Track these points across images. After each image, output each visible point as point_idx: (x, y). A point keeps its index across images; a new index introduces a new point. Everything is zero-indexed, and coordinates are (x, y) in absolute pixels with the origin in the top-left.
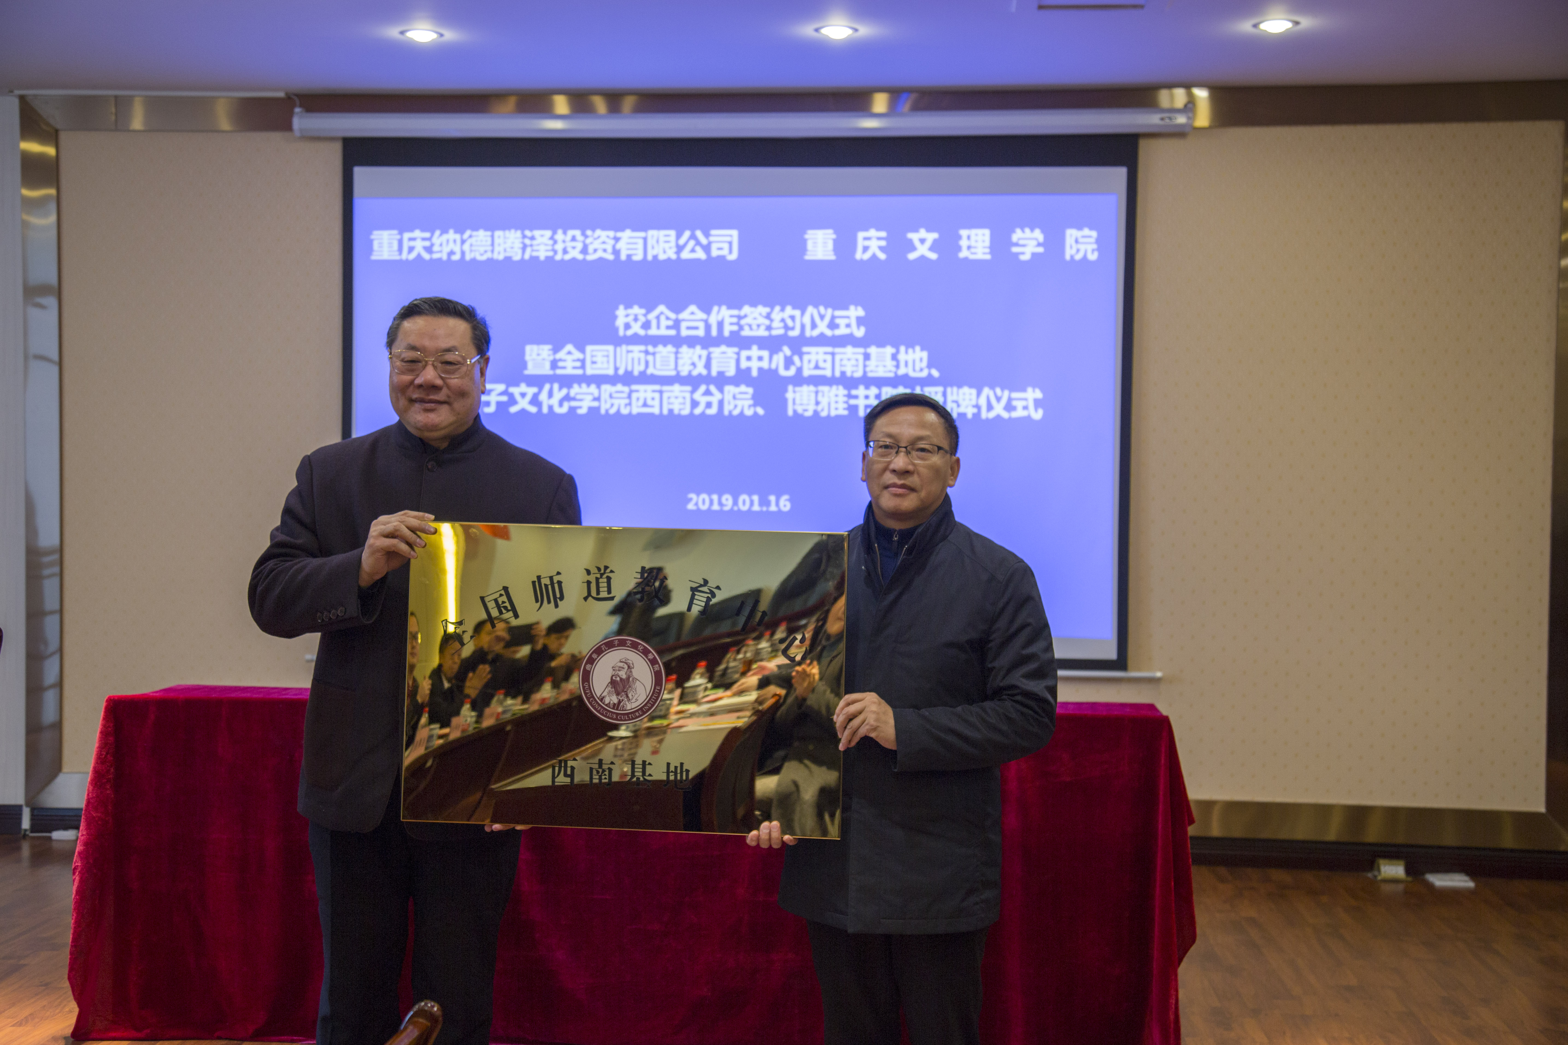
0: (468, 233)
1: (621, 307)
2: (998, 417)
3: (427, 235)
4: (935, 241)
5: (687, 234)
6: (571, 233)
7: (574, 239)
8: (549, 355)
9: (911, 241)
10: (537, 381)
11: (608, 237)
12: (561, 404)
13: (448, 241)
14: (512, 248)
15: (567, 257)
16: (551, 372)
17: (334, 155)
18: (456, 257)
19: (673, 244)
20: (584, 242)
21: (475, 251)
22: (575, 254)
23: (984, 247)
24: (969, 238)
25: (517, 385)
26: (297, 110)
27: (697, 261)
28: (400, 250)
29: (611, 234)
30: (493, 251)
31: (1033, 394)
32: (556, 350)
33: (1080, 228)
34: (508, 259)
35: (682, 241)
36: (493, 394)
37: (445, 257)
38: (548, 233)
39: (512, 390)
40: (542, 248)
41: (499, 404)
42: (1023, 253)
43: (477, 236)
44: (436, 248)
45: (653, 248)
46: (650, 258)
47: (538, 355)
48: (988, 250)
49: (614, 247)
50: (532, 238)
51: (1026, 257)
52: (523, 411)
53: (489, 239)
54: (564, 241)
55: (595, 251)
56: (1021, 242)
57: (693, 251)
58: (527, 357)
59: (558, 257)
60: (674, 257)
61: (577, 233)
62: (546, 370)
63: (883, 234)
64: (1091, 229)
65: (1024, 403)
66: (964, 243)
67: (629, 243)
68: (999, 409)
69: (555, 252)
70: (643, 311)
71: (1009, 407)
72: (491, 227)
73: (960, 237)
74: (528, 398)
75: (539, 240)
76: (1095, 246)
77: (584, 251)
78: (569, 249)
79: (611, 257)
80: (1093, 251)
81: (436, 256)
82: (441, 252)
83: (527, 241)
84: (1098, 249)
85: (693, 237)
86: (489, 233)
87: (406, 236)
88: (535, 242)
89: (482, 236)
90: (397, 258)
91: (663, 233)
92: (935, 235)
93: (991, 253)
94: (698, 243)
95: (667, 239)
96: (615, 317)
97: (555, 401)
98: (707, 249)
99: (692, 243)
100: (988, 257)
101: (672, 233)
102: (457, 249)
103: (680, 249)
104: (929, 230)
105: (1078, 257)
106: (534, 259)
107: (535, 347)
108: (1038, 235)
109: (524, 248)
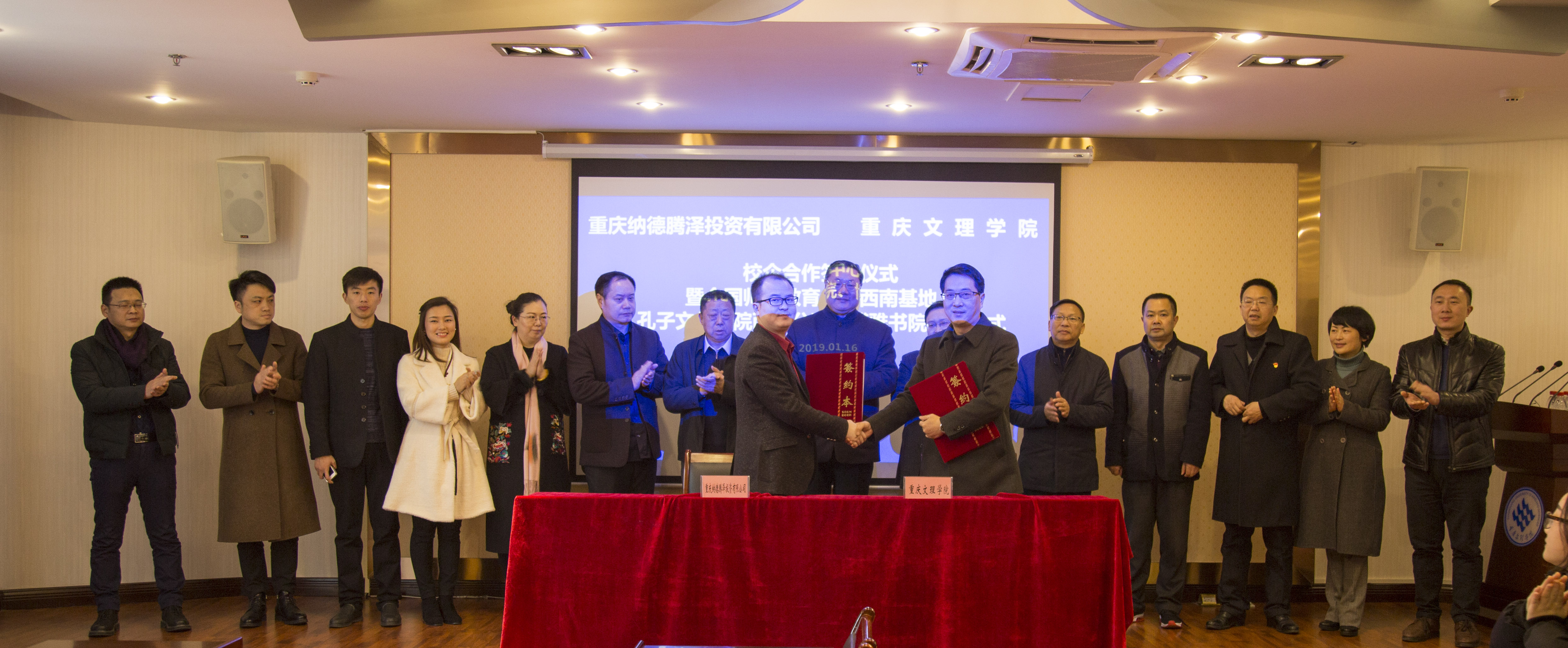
0: (651, 218)
1: (747, 264)
3: (625, 219)
4: (940, 225)
5: (788, 219)
6: (715, 218)
7: (717, 222)
9: (926, 225)
11: (738, 221)
13: (638, 223)
14: (678, 227)
15: (713, 233)
17: (566, 170)
18: (643, 233)
19: (779, 225)
20: (723, 224)
21: (655, 229)
22: (718, 231)
23: (970, 229)
24: (961, 223)
25: (681, 312)
26: (544, 142)
27: (795, 236)
28: (607, 228)
29: (741, 219)
30: (666, 229)
31: (1001, 318)
33: (1027, 219)
34: (676, 234)
35: (785, 224)
36: (666, 318)
37: (636, 233)
38: (701, 218)
39: (677, 315)
40: (697, 227)
41: (669, 324)
42: (993, 233)
43: (656, 220)
44: (629, 228)
45: (767, 228)
46: (765, 234)
47: (695, 294)
48: (972, 231)
49: (742, 227)
50: (691, 221)
51: (995, 236)
53: (664, 222)
54: (711, 223)
55: (731, 229)
56: (992, 227)
57: (792, 230)
58: (687, 296)
59: (707, 233)
60: (780, 233)
61: (719, 218)
63: (909, 221)
64: (1033, 219)
66: (958, 227)
67: (751, 225)
69: (706, 230)
70: (761, 267)
72: (665, 214)
73: (956, 223)
74: (688, 320)
75: (695, 222)
76: (1036, 230)
77: (724, 229)
78: (714, 228)
79: (741, 234)
80: (1035, 232)
81: (629, 232)
82: (633, 229)
83: (688, 223)
84: (1038, 231)
85: (792, 221)
86: (664, 218)
87: (611, 219)
88: (692, 224)
89: (659, 220)
90: (606, 233)
91: (773, 218)
92: (941, 222)
94: (795, 225)
95: (776, 222)
96: (743, 270)
98: (800, 229)
99: (791, 225)
100: (973, 235)
101: (779, 219)
102: (643, 228)
103: (784, 228)
104: (936, 219)
105: (1026, 236)
106: (692, 235)
107: (692, 289)
108: (1002, 222)
109: (686, 227)
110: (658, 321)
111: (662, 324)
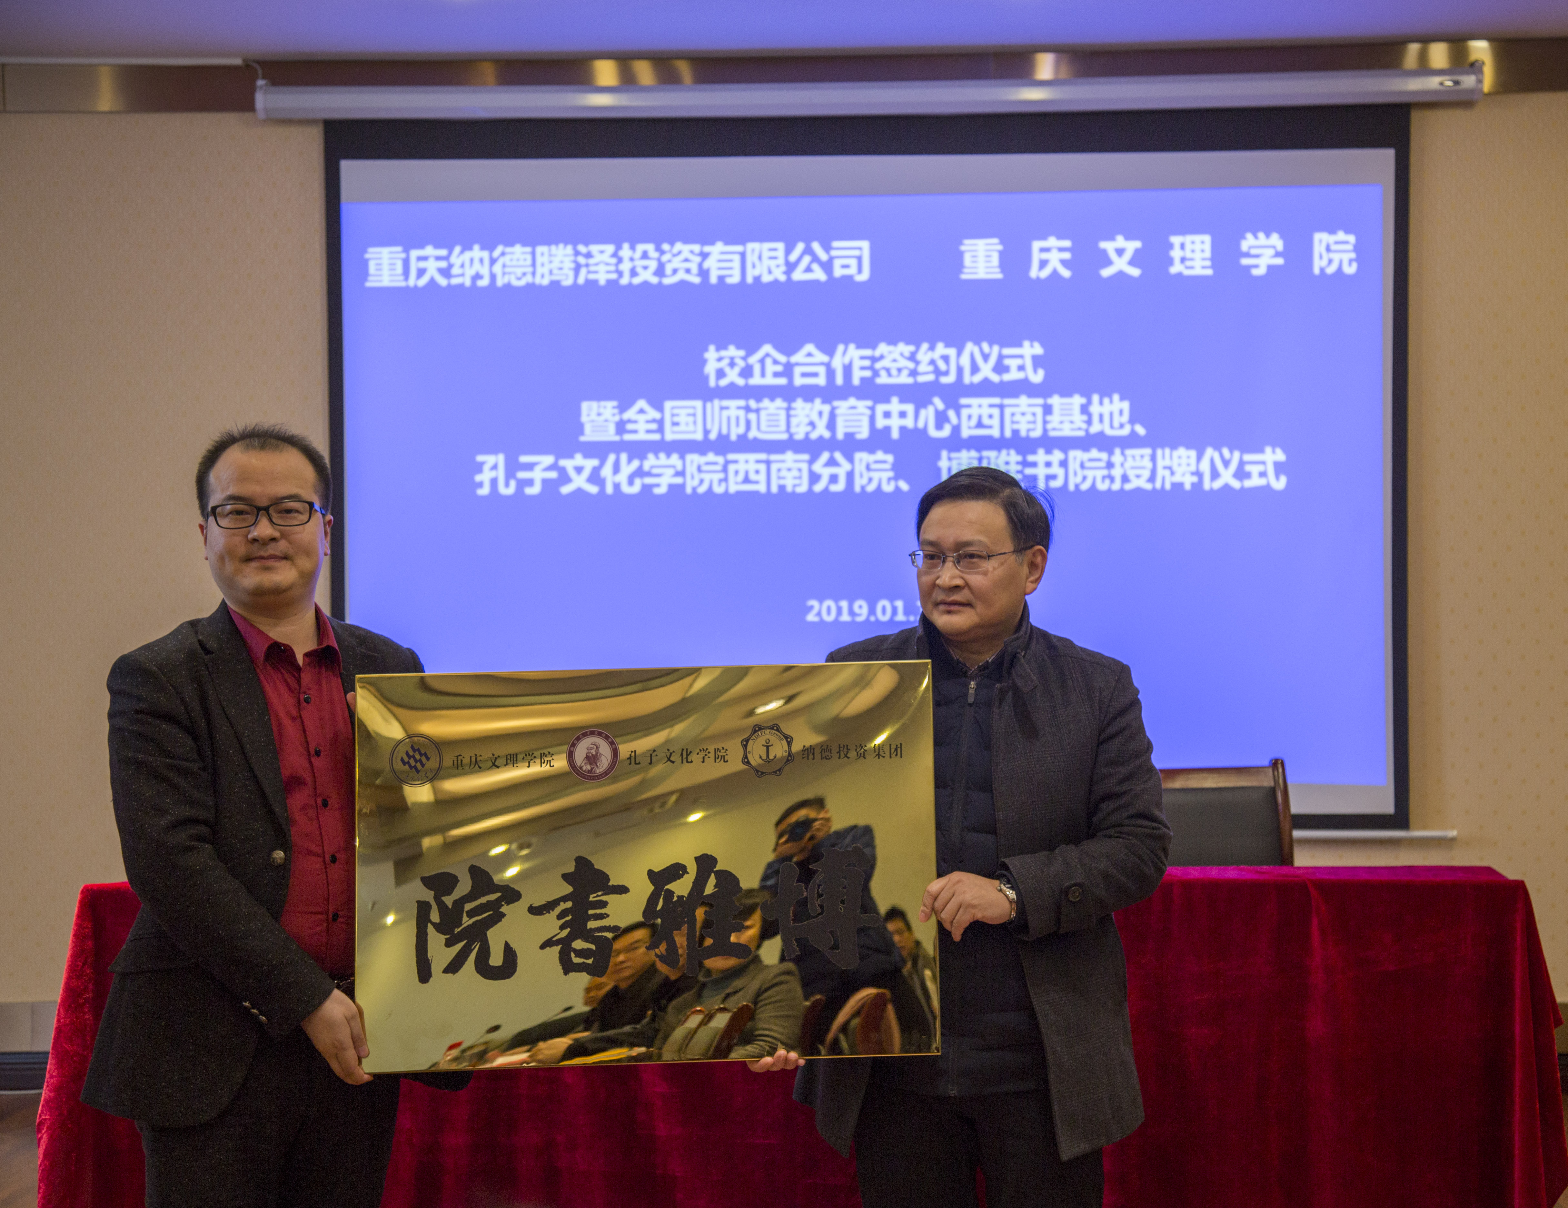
0: (500, 249)
1: (712, 348)
2: (1227, 487)
3: (443, 252)
4: (1137, 251)
5: (800, 247)
6: (641, 248)
7: (645, 256)
8: (614, 415)
9: (1104, 252)
10: (599, 450)
11: (692, 252)
12: (631, 482)
13: (472, 260)
14: (561, 269)
15: (636, 281)
16: (617, 438)
17: (311, 145)
18: (484, 283)
19: (781, 261)
20: (659, 260)
21: (510, 273)
22: (647, 276)
23: (1204, 259)
24: (1182, 246)
25: (571, 456)
26: (260, 83)
27: (815, 283)
28: (406, 273)
29: (697, 248)
30: (534, 274)
31: (1273, 456)
32: (623, 408)
33: (1332, 231)
34: (555, 285)
35: (793, 257)
36: (538, 469)
37: (468, 283)
38: (610, 248)
39: (563, 463)
40: (602, 268)
41: (545, 482)
42: (1256, 266)
43: (512, 253)
44: (455, 271)
45: (754, 266)
46: (749, 280)
47: (599, 414)
48: (1208, 263)
49: (700, 265)
50: (589, 255)
51: (1260, 271)
52: (579, 491)
53: (529, 257)
54: (632, 259)
55: (675, 271)
56: (1253, 252)
57: (808, 270)
58: (584, 418)
59: (624, 281)
60: (783, 278)
61: (650, 248)
62: (610, 435)
63: (1067, 243)
64: (1347, 232)
65: (1261, 468)
66: (1176, 254)
67: (720, 261)
68: (1227, 477)
69: (620, 274)
70: (742, 353)
71: (1241, 474)
72: (532, 240)
73: (1171, 246)
74: (586, 473)
75: (598, 258)
76: (1353, 255)
78: (639, 270)
79: (697, 280)
80: (1351, 261)
81: (455, 281)
83: (582, 260)
84: (1357, 260)
85: (808, 251)
86: (528, 249)
87: (414, 254)
88: (591, 261)
89: (519, 253)
90: (403, 284)
91: (767, 245)
92: (1138, 244)
93: (1213, 267)
94: (815, 259)
95: (773, 254)
96: (704, 362)
97: (622, 478)
98: (827, 267)
99: (807, 259)
100: (1209, 272)
101: (780, 246)
102: (485, 271)
103: (791, 267)
104: (1127, 238)
105: (1330, 270)
106: (591, 284)
107: (594, 404)
108: (1276, 241)
109: (577, 268)
110: (522, 475)
111: (530, 482)
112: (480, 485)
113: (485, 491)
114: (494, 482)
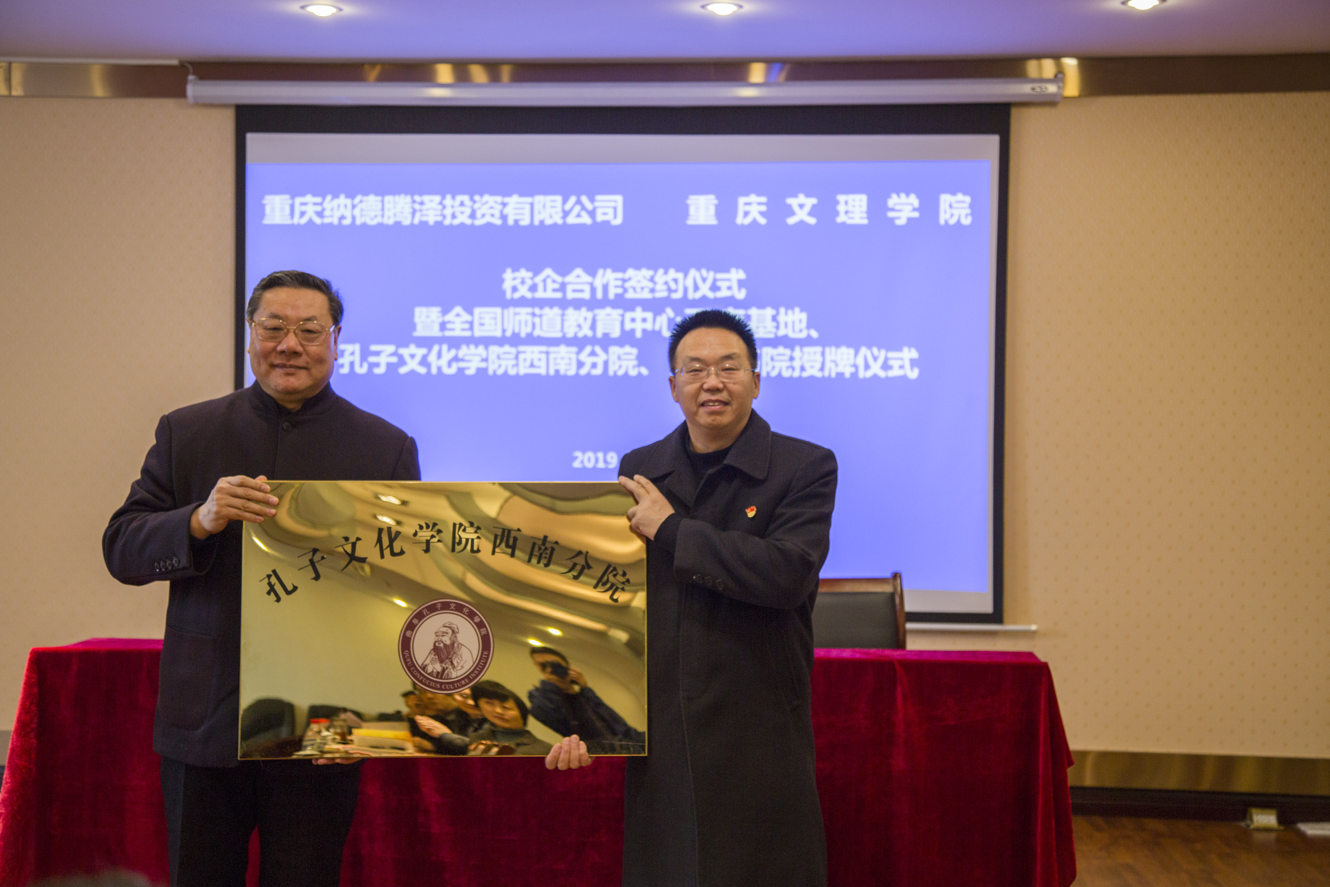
0: (358, 198)
1: (509, 271)
2: (875, 376)
3: (318, 200)
4: (814, 207)
5: (573, 199)
6: (459, 198)
7: (462, 204)
8: (438, 317)
9: (790, 207)
10: (427, 342)
11: (496, 202)
12: (450, 364)
13: (339, 206)
14: (402, 213)
15: (456, 222)
16: (440, 334)
17: (226, 122)
18: (347, 222)
19: (559, 209)
20: (472, 207)
21: (365, 216)
22: (463, 219)
23: (861, 212)
24: (846, 203)
25: (406, 345)
26: (191, 77)
27: (583, 226)
28: (292, 214)
29: (499, 199)
30: (383, 216)
31: (910, 354)
32: (445, 312)
33: (954, 193)
34: (398, 224)
35: (568, 207)
36: (383, 355)
37: (336, 222)
38: (437, 198)
39: (402, 351)
40: (431, 213)
41: (389, 365)
42: (899, 218)
43: (367, 201)
44: (327, 213)
45: (540, 213)
46: (536, 223)
47: (428, 317)
48: (865, 215)
49: (501, 212)
50: (422, 203)
51: (901, 222)
52: (413, 373)
53: (380, 205)
54: (453, 207)
55: (483, 216)
56: (897, 207)
57: (578, 216)
58: (417, 319)
59: (447, 222)
60: (560, 222)
61: (466, 198)
62: (435, 332)
63: (763, 199)
64: (965, 193)
65: (900, 362)
66: (841, 208)
67: (516, 209)
68: (876, 369)
69: (444, 217)
70: (530, 274)
71: (886, 366)
72: (382, 191)
73: (837, 203)
74: (418, 358)
75: (428, 205)
76: (969, 211)
77: (473, 216)
78: (458, 214)
79: (498, 222)
80: (967, 215)
81: (327, 221)
82: (332, 216)
83: (417, 206)
84: (972, 214)
85: (579, 202)
86: (379, 198)
87: (298, 200)
88: (424, 207)
89: (372, 200)
90: (289, 222)
91: (549, 198)
92: (814, 201)
93: (868, 218)
94: (584, 208)
95: (553, 204)
96: (502, 281)
97: (443, 362)
98: (592, 214)
99: (578, 208)
100: (865, 222)
101: (559, 198)
102: (348, 213)
103: (566, 214)
104: (808, 195)
105: (952, 222)
106: (424, 224)
107: (424, 309)
108: (914, 200)
109: (414, 212)
110: (372, 359)
111: (377, 365)
112: (342, 366)
113: (345, 370)
114: (352, 364)
